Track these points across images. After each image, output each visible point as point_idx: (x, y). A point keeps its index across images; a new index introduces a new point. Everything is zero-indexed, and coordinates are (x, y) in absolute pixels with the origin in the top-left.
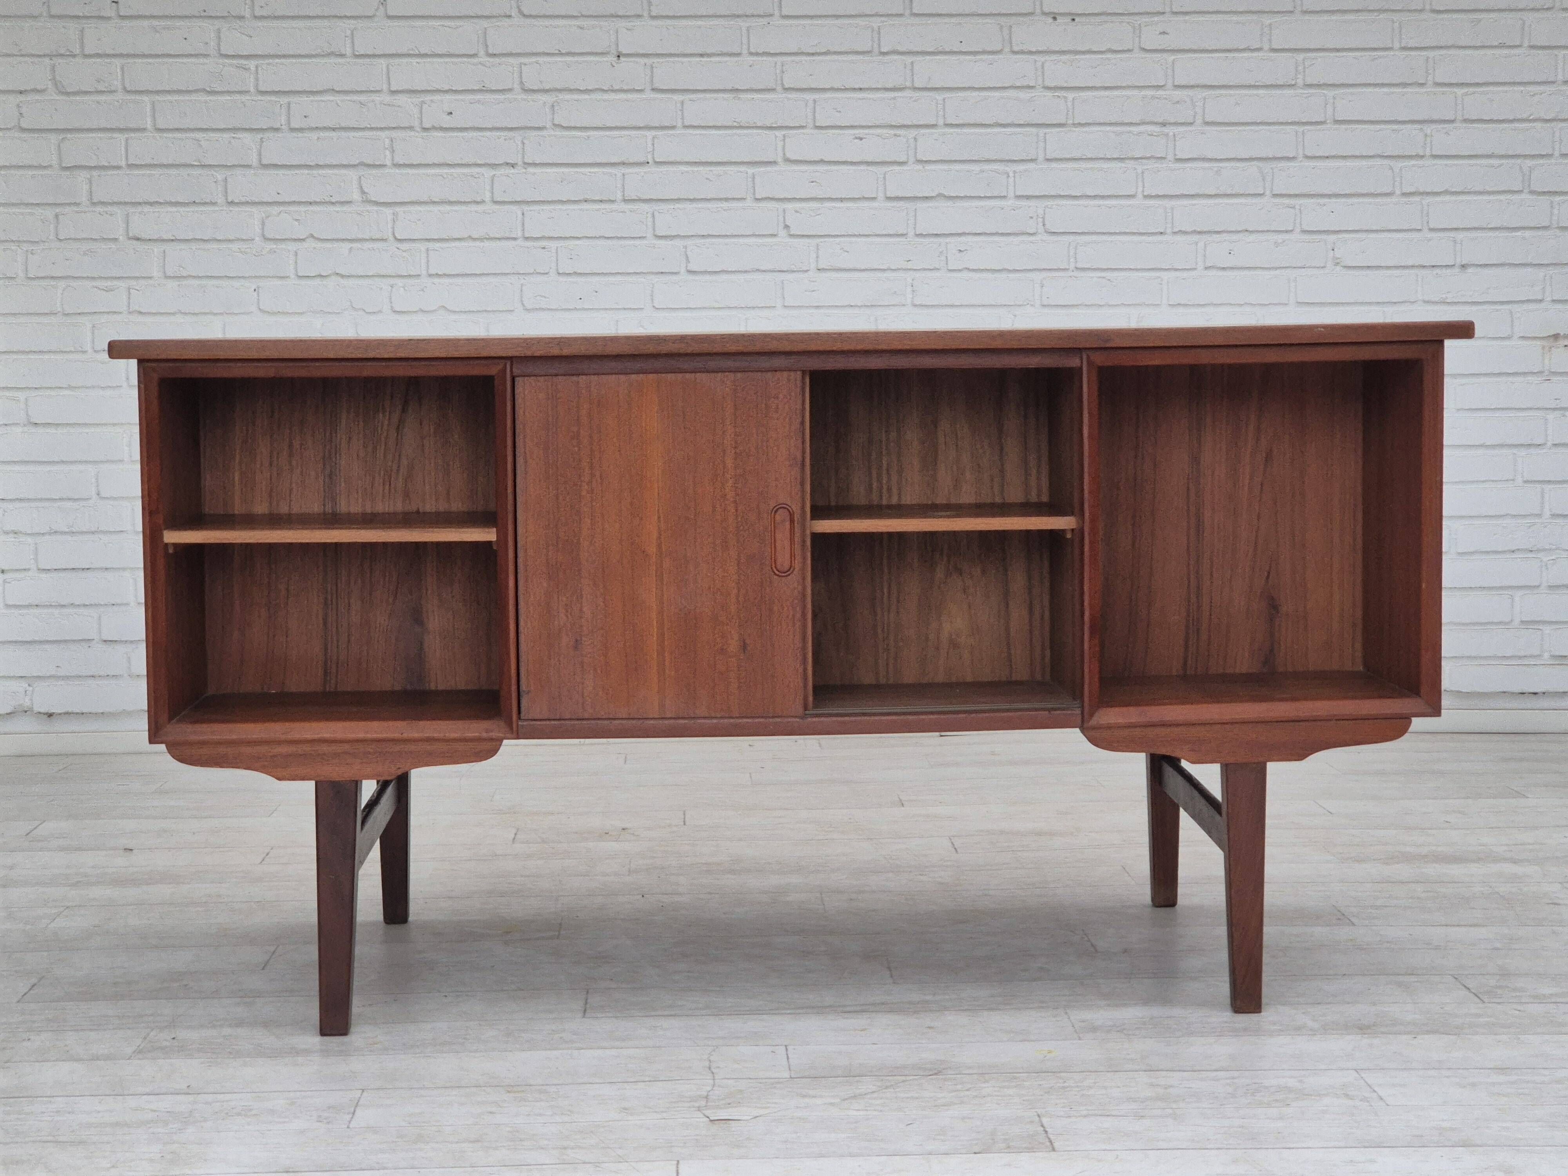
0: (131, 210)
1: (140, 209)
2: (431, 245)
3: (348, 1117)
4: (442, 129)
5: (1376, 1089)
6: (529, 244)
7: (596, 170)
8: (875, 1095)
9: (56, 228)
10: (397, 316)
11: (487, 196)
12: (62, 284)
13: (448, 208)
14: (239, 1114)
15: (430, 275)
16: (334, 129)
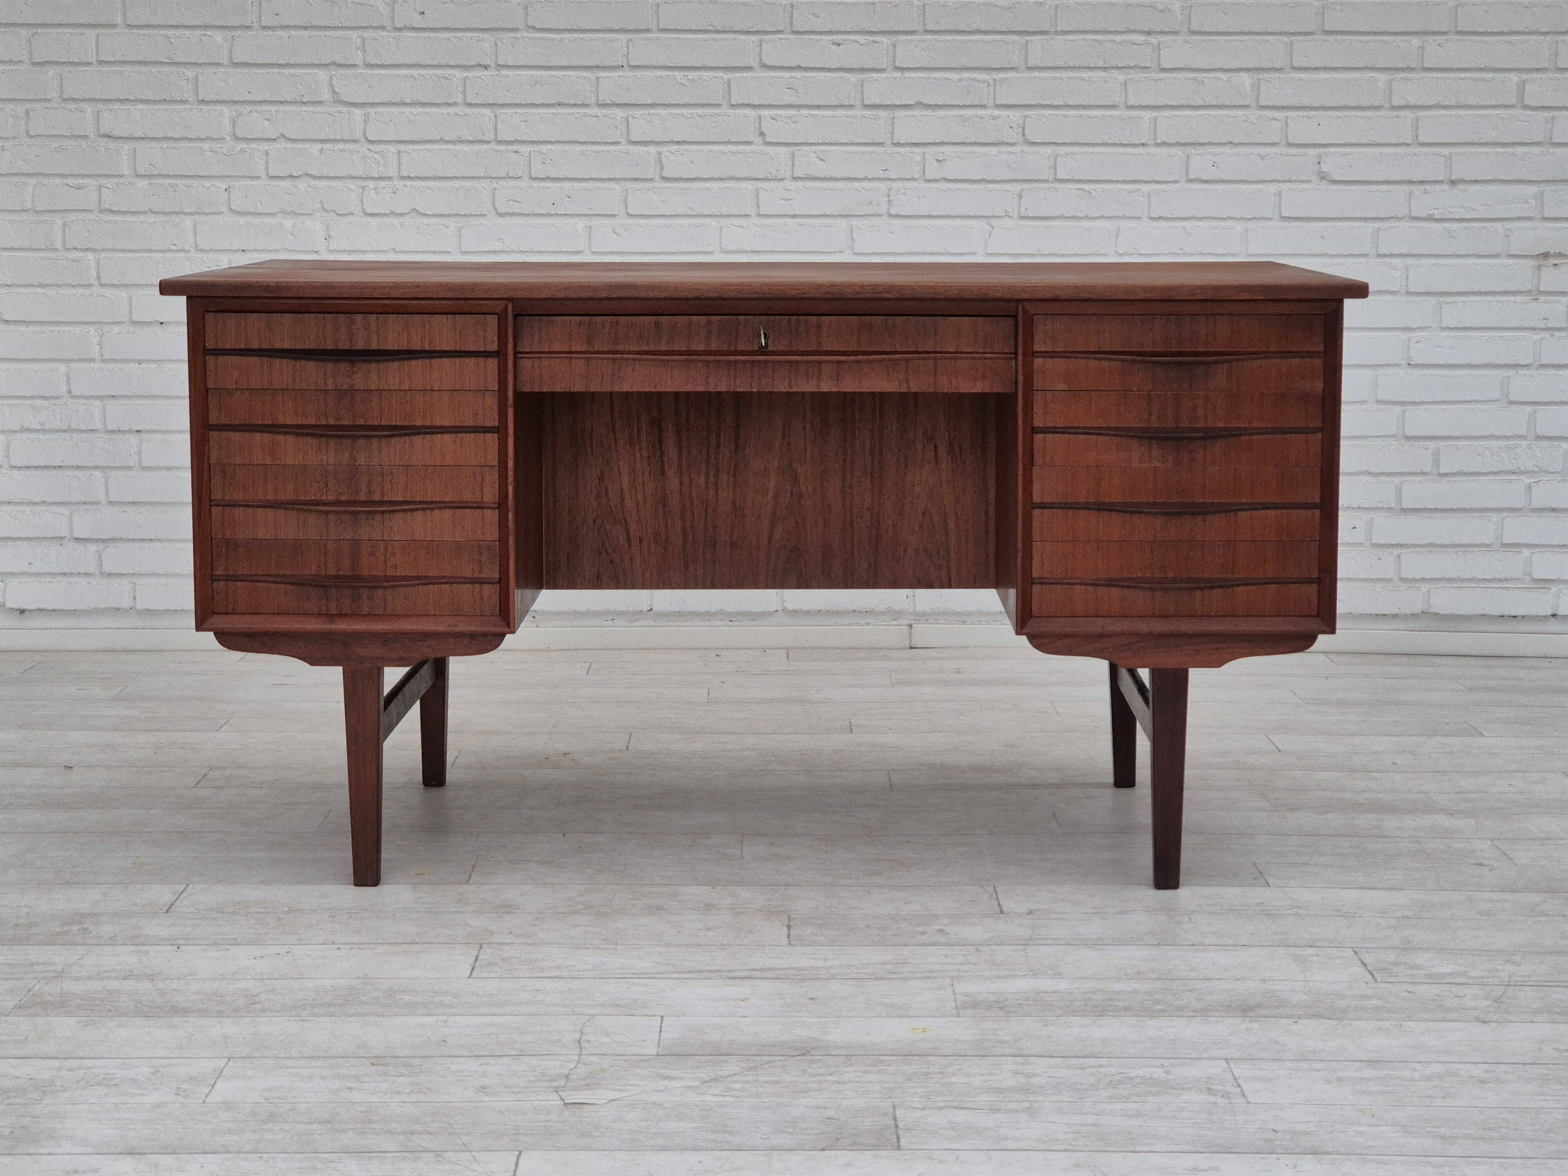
0: (100, 106)
1: (110, 106)
2: (402, 147)
3: (206, 1090)
4: (413, 29)
5: (1241, 1083)
6: (503, 147)
7: (570, 73)
8: (736, 1078)
9: (27, 124)
10: (369, 219)
11: (460, 98)
12: (33, 181)
13: (419, 110)
14: (99, 1084)
15: (403, 178)
16: (305, 28)
